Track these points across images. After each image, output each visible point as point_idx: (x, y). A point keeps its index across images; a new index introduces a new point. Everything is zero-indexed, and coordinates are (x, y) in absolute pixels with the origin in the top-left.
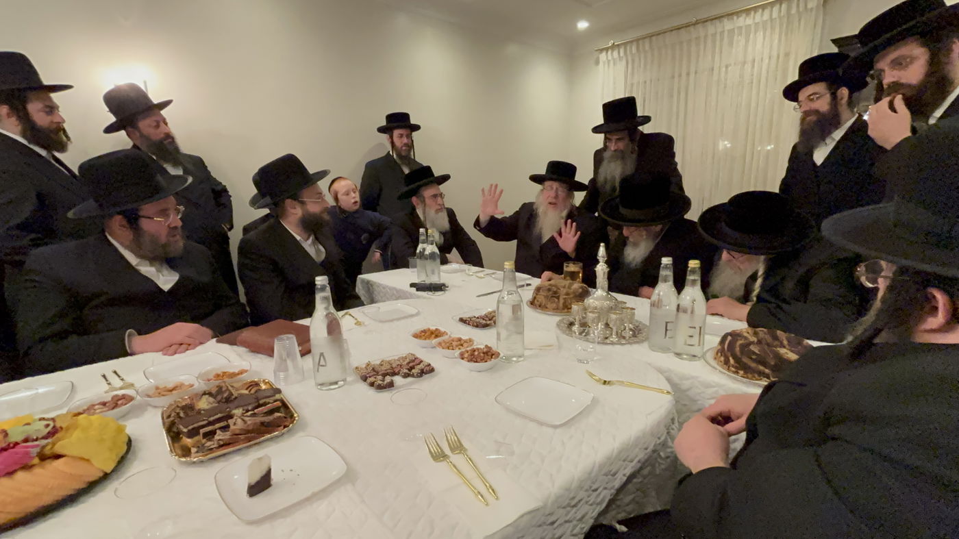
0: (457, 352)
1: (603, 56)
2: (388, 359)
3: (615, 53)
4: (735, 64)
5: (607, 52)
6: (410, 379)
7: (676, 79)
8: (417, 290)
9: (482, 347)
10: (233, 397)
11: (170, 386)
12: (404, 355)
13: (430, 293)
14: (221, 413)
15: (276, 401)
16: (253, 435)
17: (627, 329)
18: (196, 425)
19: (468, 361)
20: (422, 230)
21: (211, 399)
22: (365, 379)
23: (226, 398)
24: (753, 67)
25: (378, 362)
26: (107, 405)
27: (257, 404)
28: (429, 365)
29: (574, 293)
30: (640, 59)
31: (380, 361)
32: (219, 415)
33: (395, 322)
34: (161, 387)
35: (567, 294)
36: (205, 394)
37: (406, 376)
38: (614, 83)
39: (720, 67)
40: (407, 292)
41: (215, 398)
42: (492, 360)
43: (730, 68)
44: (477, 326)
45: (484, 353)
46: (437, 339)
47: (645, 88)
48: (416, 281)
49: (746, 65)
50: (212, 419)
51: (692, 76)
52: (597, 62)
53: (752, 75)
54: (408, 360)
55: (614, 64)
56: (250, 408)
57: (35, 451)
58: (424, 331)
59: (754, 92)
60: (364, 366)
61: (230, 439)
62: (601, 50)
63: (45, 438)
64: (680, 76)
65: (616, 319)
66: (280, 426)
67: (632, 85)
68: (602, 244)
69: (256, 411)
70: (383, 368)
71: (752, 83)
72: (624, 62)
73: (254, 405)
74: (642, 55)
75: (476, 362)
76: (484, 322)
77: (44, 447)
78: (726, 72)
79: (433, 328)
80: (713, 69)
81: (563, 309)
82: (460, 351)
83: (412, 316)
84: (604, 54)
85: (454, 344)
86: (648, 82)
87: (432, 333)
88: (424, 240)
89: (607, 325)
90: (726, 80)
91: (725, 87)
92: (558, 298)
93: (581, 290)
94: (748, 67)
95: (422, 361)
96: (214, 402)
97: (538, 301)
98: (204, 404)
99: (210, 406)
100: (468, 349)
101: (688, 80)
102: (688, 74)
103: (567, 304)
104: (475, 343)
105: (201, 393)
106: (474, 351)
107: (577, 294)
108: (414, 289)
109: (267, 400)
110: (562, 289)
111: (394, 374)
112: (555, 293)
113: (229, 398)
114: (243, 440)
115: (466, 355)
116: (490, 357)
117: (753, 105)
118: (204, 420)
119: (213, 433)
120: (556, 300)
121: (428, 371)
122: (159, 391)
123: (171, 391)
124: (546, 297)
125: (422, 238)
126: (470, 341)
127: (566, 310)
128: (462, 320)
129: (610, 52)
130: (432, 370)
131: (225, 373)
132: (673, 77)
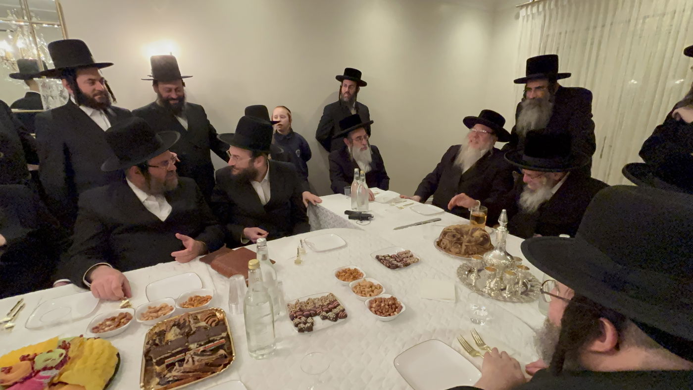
0: (368, 299)
1: (523, 12)
2: (313, 297)
3: (535, 9)
4: (653, 16)
5: (527, 8)
6: (327, 322)
7: (591, 31)
8: (350, 218)
9: (388, 296)
10: (192, 332)
11: (158, 306)
12: (326, 295)
13: (359, 222)
14: (181, 347)
15: (222, 338)
16: (199, 373)
17: (520, 283)
18: (162, 357)
19: (376, 313)
20: (356, 170)
21: (178, 331)
22: (292, 318)
23: (187, 332)
24: (673, 18)
25: (305, 300)
26: (116, 320)
27: (207, 340)
28: (344, 310)
29: (476, 241)
30: (557, 13)
31: (308, 299)
32: (180, 349)
33: (327, 252)
34: (153, 306)
35: (469, 242)
36: (174, 325)
37: (324, 318)
38: (531, 34)
39: (637, 19)
40: (342, 218)
41: (181, 329)
42: (395, 313)
43: (647, 20)
44: (389, 267)
45: (389, 305)
46: (354, 282)
47: (560, 39)
48: (350, 209)
49: (665, 16)
50: (173, 352)
51: (607, 29)
52: (517, 17)
53: (671, 26)
54: (328, 302)
55: (533, 18)
56: (202, 343)
57: (47, 381)
58: (345, 271)
59: (671, 43)
60: (294, 303)
61: (182, 376)
62: (522, 7)
63: (57, 367)
64: (595, 27)
65: (510, 279)
66: (220, 365)
67: (548, 36)
68: (504, 210)
69: (207, 346)
70: (309, 308)
71: (670, 33)
72: (542, 15)
73: (205, 341)
74: (560, 10)
75: (381, 313)
76: (395, 262)
77: (53, 378)
78: (644, 22)
79: (352, 268)
80: (629, 21)
81: (465, 255)
82: (370, 299)
83: (341, 248)
84: (524, 9)
85: (367, 290)
86: (563, 35)
87: (351, 274)
88: (357, 177)
89: (501, 279)
90: (642, 30)
91: (640, 37)
92: (461, 244)
93: (482, 239)
94: (667, 20)
95: (339, 305)
96: (179, 333)
97: (443, 244)
98: (171, 336)
99: (176, 338)
100: (377, 297)
101: (602, 31)
102: (603, 26)
103: (469, 250)
104: (384, 290)
105: (172, 323)
106: (381, 302)
107: (478, 242)
108: (347, 216)
109: (215, 338)
110: (465, 237)
111: (316, 314)
112: (459, 239)
113: (190, 332)
114: (191, 377)
115: (374, 305)
116: (394, 310)
117: (668, 55)
118: (168, 353)
119: (173, 364)
120: (460, 246)
121: (341, 315)
122: (151, 310)
123: (158, 311)
124: (451, 242)
125: (356, 176)
126: (380, 288)
127: (467, 256)
128: (377, 257)
129: (530, 7)
130: (346, 316)
131: (197, 297)
132: (588, 29)
